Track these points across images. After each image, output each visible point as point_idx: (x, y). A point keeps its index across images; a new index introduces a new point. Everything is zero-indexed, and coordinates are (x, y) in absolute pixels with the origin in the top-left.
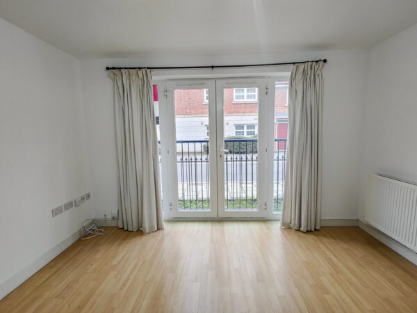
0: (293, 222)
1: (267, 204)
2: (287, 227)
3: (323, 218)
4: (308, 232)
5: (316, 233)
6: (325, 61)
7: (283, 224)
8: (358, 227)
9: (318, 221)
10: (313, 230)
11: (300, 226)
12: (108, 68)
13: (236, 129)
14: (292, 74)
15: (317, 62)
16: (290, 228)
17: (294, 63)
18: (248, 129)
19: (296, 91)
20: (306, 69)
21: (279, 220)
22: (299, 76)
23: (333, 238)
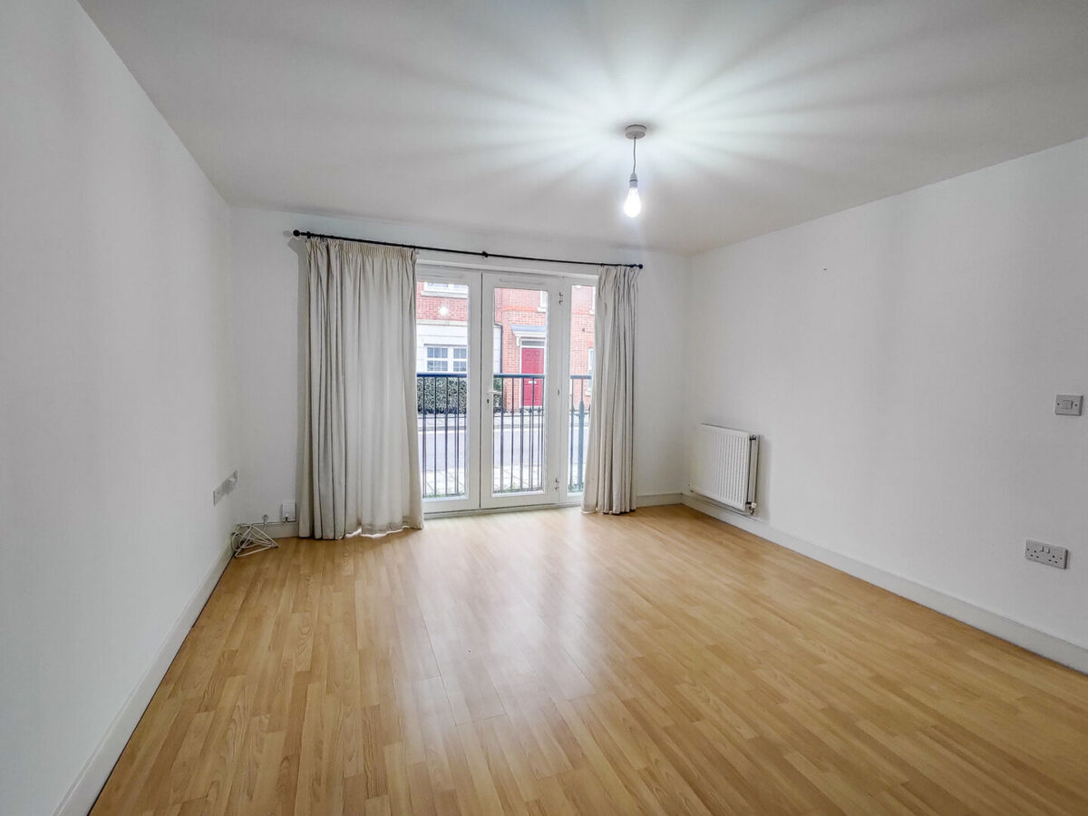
0: (600, 504)
1: (559, 480)
2: (592, 511)
3: (639, 495)
4: (622, 514)
5: (631, 514)
6: (641, 267)
7: (586, 507)
8: (681, 504)
9: (634, 498)
10: (628, 510)
11: (611, 508)
12: (296, 233)
13: (429, 356)
14: (600, 279)
15: (632, 266)
16: (596, 513)
17: (602, 265)
18: (456, 356)
19: (606, 305)
20: (618, 275)
21: (579, 505)
22: (609, 285)
23: (652, 516)
